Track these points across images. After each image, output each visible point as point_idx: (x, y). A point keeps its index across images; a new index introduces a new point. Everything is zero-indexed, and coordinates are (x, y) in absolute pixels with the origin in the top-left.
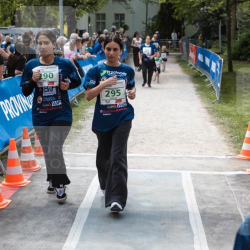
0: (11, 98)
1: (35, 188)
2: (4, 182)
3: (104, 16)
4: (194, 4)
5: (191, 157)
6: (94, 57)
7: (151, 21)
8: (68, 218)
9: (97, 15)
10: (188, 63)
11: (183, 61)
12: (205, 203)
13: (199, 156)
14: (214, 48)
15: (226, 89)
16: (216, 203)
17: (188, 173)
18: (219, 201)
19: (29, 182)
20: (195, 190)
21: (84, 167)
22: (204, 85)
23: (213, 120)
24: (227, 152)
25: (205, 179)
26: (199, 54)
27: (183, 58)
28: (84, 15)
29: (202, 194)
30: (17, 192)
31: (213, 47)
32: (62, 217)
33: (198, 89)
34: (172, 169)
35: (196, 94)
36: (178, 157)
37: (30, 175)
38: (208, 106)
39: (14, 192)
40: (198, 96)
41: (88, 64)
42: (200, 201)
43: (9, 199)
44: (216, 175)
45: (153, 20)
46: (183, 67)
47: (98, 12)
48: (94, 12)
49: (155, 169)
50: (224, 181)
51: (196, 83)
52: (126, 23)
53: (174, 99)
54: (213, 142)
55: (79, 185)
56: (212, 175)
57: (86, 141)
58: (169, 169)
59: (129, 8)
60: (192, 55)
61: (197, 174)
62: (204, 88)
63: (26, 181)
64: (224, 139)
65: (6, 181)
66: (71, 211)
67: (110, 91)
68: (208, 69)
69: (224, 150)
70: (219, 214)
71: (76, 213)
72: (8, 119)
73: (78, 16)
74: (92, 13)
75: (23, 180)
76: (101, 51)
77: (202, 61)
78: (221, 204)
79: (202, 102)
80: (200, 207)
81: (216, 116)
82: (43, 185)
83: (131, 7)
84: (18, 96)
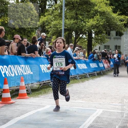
0: (10, 66)
8: (3, 123)
12: (98, 122)
21: (40, 104)
28: (97, 46)
29: (100, 119)
42: (96, 121)
44: (119, 112)
49: (83, 107)
50: (122, 115)
56: (116, 112)
66: (7, 120)
71: (10, 121)
72: (4, 76)
73: (94, 46)
74: (102, 44)
80: (92, 123)
84: (16, 66)
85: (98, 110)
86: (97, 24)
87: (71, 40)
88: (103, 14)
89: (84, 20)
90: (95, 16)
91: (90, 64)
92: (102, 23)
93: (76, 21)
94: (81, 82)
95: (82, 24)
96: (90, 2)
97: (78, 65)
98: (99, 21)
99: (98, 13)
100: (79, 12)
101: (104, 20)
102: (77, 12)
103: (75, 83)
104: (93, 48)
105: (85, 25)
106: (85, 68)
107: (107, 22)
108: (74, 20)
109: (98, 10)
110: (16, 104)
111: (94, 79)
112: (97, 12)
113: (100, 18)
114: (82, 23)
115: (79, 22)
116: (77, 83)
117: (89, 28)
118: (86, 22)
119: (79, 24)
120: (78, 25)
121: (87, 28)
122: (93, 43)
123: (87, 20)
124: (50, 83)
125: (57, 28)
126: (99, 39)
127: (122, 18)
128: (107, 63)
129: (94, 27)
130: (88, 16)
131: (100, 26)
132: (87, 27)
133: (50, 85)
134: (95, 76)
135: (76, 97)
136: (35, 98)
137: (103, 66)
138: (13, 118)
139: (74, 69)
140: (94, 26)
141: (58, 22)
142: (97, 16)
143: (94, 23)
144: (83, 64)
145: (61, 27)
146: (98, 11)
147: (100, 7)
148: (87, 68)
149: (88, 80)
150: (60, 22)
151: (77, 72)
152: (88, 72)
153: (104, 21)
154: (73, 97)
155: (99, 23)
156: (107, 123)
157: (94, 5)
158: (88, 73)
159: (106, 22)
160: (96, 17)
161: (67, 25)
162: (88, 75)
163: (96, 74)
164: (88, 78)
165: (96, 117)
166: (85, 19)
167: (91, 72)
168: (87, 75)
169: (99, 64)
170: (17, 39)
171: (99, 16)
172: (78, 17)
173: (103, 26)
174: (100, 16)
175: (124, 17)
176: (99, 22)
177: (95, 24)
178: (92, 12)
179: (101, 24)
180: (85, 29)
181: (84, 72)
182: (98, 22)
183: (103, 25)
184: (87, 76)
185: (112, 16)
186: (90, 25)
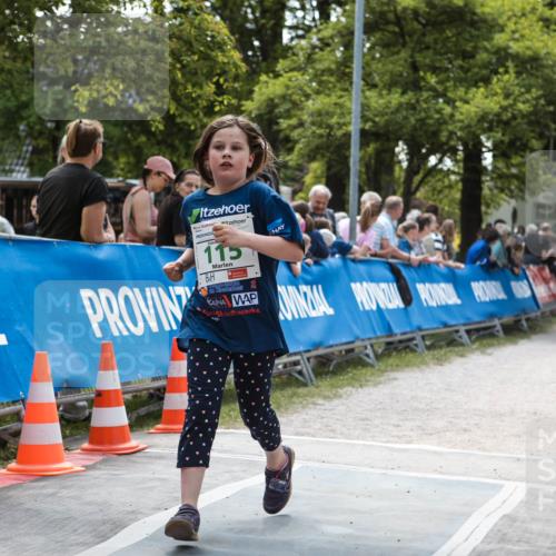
2: (12, 465)
8: (94, 536)
12: (509, 541)
16: (539, 543)
18: (553, 543)
19: (80, 469)
29: (517, 524)
34: (488, 477)
41: (438, 282)
42: (499, 535)
65: (18, 463)
73: (488, 206)
74: (523, 199)
76: (485, 261)
85: (509, 486)
86: (504, 109)
87: (388, 178)
88: (529, 64)
89: (450, 94)
90: (496, 73)
91: (475, 285)
92: (527, 105)
93: (410, 96)
94: (435, 364)
95: (439, 111)
96: (474, 14)
97: (420, 287)
98: (512, 97)
99: (510, 64)
100: (425, 58)
101: (535, 93)
102: (419, 58)
103: (407, 369)
104: (486, 213)
105: (452, 116)
106: (450, 302)
107: (549, 103)
108: (403, 93)
109: (508, 47)
110: (150, 457)
111: (489, 351)
112: (503, 55)
113: (518, 85)
114: (438, 107)
115: (426, 101)
116: (414, 365)
117: (469, 126)
118: (454, 101)
119: (424, 110)
120: (423, 115)
121: (461, 129)
122: (486, 192)
123: (461, 92)
124: (299, 368)
125: (330, 127)
126: (514, 176)
128: (546, 281)
129: (491, 122)
130: (462, 75)
131: (519, 120)
132: (462, 121)
133: (297, 376)
134: (492, 335)
135: (412, 430)
136: (231, 430)
137: (528, 293)
138: (139, 516)
139: (402, 305)
140: (491, 117)
141: (334, 99)
142: (506, 77)
143: (492, 105)
144: (443, 285)
145: (344, 124)
146: (510, 51)
147: (517, 36)
148: (459, 302)
149: (462, 356)
150: (342, 100)
151: (417, 320)
152: (462, 321)
153: (537, 98)
154: (398, 426)
155: (514, 104)
156: (548, 544)
157: (490, 26)
158: (464, 325)
159: (542, 102)
160: (498, 80)
161: (371, 116)
162: (463, 333)
163: (499, 328)
164: (462, 345)
165: (501, 519)
166: (451, 89)
167: (477, 319)
168: (457, 331)
169: (513, 284)
170: (159, 173)
171: (513, 75)
172: (423, 79)
173: (533, 118)
174: (518, 74)
176: (515, 100)
177: (496, 108)
178: (482, 56)
179: (520, 111)
180: (452, 133)
181: (445, 318)
182: (510, 101)
183: (531, 113)
184: (460, 337)
186: (473, 114)
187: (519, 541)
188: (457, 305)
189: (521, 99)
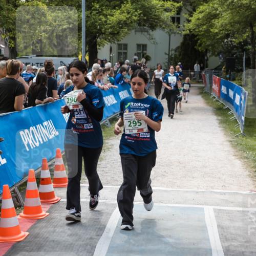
0: (31, 128)
1: (53, 220)
2: (22, 214)
3: (126, 46)
4: (218, 36)
5: (214, 192)
6: (115, 88)
7: (173, 52)
8: (87, 252)
9: (119, 45)
10: (211, 95)
11: (205, 92)
12: (229, 240)
13: (222, 191)
14: (238, 80)
15: (250, 122)
16: (240, 240)
17: (211, 208)
18: (244, 239)
19: (47, 214)
20: (219, 226)
21: (104, 199)
22: (227, 117)
23: (237, 154)
24: (252, 187)
25: (228, 215)
26: (223, 86)
27: (206, 90)
28: (106, 45)
29: (225, 230)
30: (35, 224)
31: (236, 79)
32: (81, 251)
33: (221, 122)
34: (194, 204)
35: (220, 127)
36: (201, 192)
37: (48, 207)
38: (232, 140)
39: (32, 224)
40: (221, 129)
41: (109, 95)
43: (27, 231)
44: (240, 211)
45: (176, 51)
46: (206, 99)
47: (120, 42)
48: (116, 42)
49: (177, 203)
51: (219, 115)
52: (148, 54)
53: (196, 132)
54: (236, 177)
55: (99, 219)
56: (235, 211)
57: (106, 173)
58: (191, 204)
59: (152, 39)
60: (215, 87)
61: (220, 210)
62: (227, 120)
63: (44, 213)
64: (248, 173)
65: (24, 213)
66: (90, 245)
67: (132, 121)
68: (231, 101)
69: (249, 185)
70: (243, 252)
71: (95, 247)
72: (28, 150)
74: (114, 43)
75: (41, 212)
76: (122, 82)
77: (226, 93)
78: (246, 242)
79: (225, 136)
80: (223, 244)
81: (239, 150)
82: (62, 218)
83: (154, 38)
84: (38, 126)
86: (128, 19)
89: (104, 12)
91: (120, 93)
93: (89, 12)
95: (100, 20)
97: (104, 98)
101: (139, 11)
105: (106, 22)
107: (144, 15)
113: (132, 8)
117: (114, 26)
118: (107, 16)
119: (94, 19)
121: (111, 27)
123: (109, 12)
127: (168, 6)
130: (108, 4)
131: (133, 23)
132: (110, 24)
140: (122, 22)
142: (128, 5)
143: (123, 17)
148: (116, 102)
151: (106, 113)
152: (119, 110)
153: (140, 14)
155: (131, 17)
159: (142, 15)
160: (124, 7)
168: (118, 115)
172: (93, 6)
173: (138, 22)
174: (131, 5)
175: (172, 4)
177: (125, 19)
179: (134, 20)
180: (106, 29)
181: (114, 110)
182: (130, 15)
183: (139, 20)
185: (152, 3)
186: (115, 21)
187: (232, 239)
188: (116, 104)
189: (134, 14)
